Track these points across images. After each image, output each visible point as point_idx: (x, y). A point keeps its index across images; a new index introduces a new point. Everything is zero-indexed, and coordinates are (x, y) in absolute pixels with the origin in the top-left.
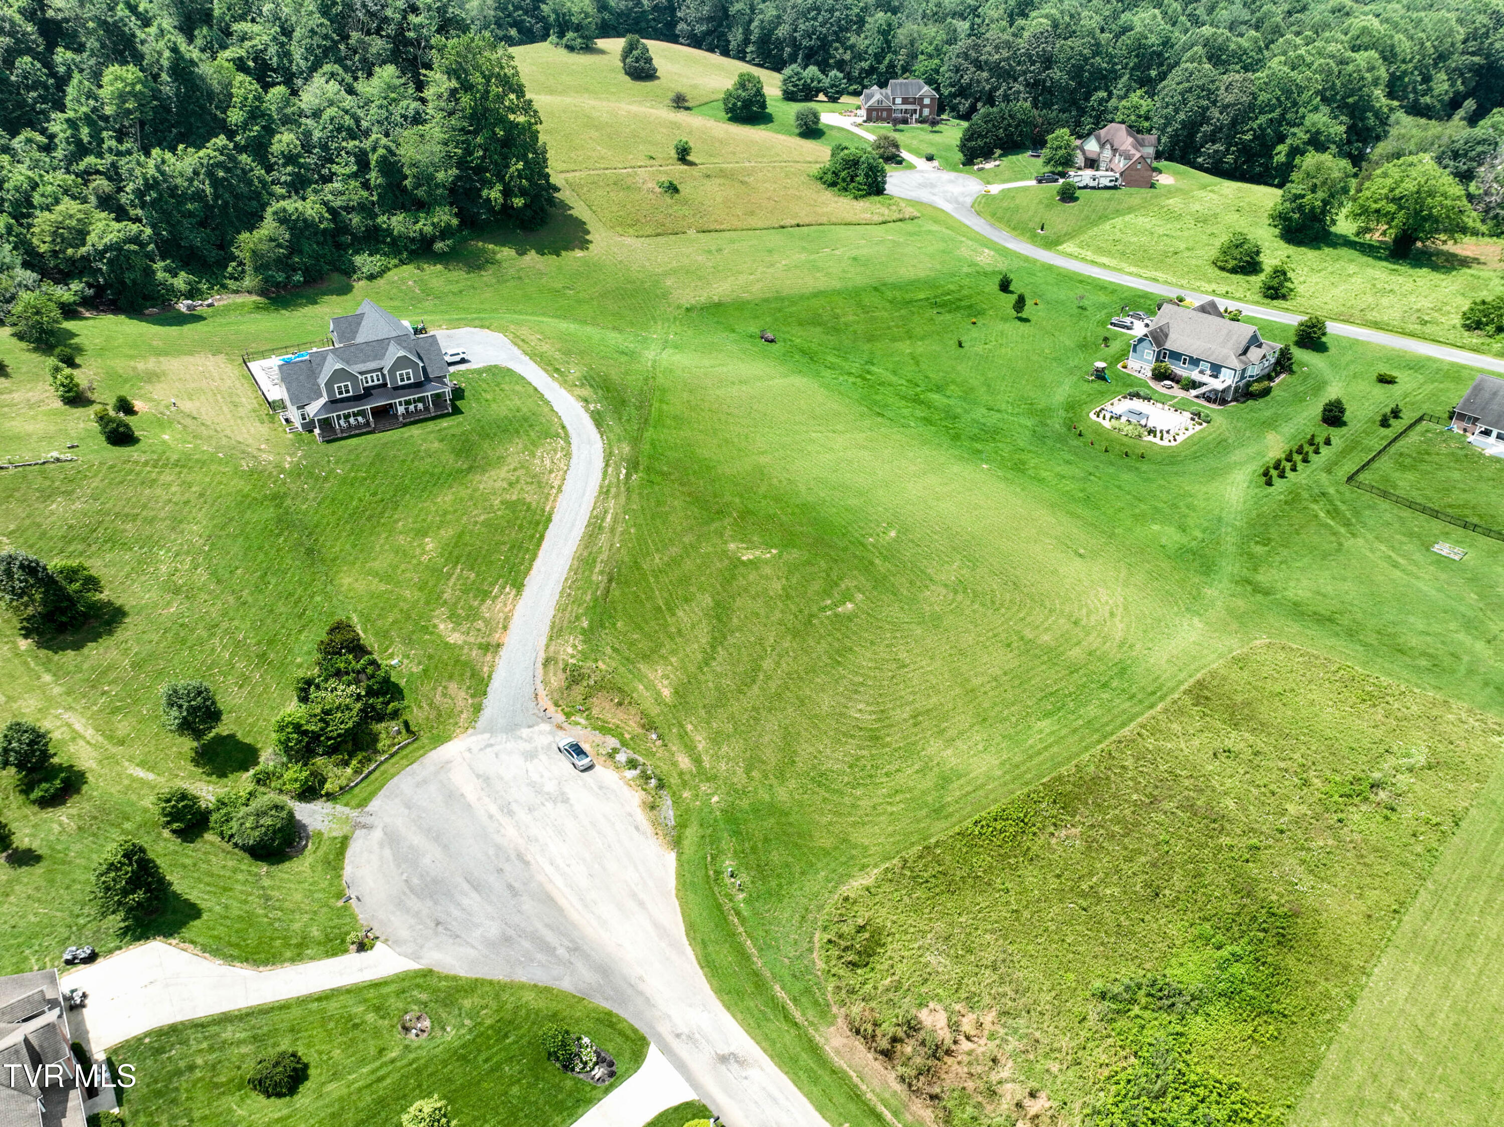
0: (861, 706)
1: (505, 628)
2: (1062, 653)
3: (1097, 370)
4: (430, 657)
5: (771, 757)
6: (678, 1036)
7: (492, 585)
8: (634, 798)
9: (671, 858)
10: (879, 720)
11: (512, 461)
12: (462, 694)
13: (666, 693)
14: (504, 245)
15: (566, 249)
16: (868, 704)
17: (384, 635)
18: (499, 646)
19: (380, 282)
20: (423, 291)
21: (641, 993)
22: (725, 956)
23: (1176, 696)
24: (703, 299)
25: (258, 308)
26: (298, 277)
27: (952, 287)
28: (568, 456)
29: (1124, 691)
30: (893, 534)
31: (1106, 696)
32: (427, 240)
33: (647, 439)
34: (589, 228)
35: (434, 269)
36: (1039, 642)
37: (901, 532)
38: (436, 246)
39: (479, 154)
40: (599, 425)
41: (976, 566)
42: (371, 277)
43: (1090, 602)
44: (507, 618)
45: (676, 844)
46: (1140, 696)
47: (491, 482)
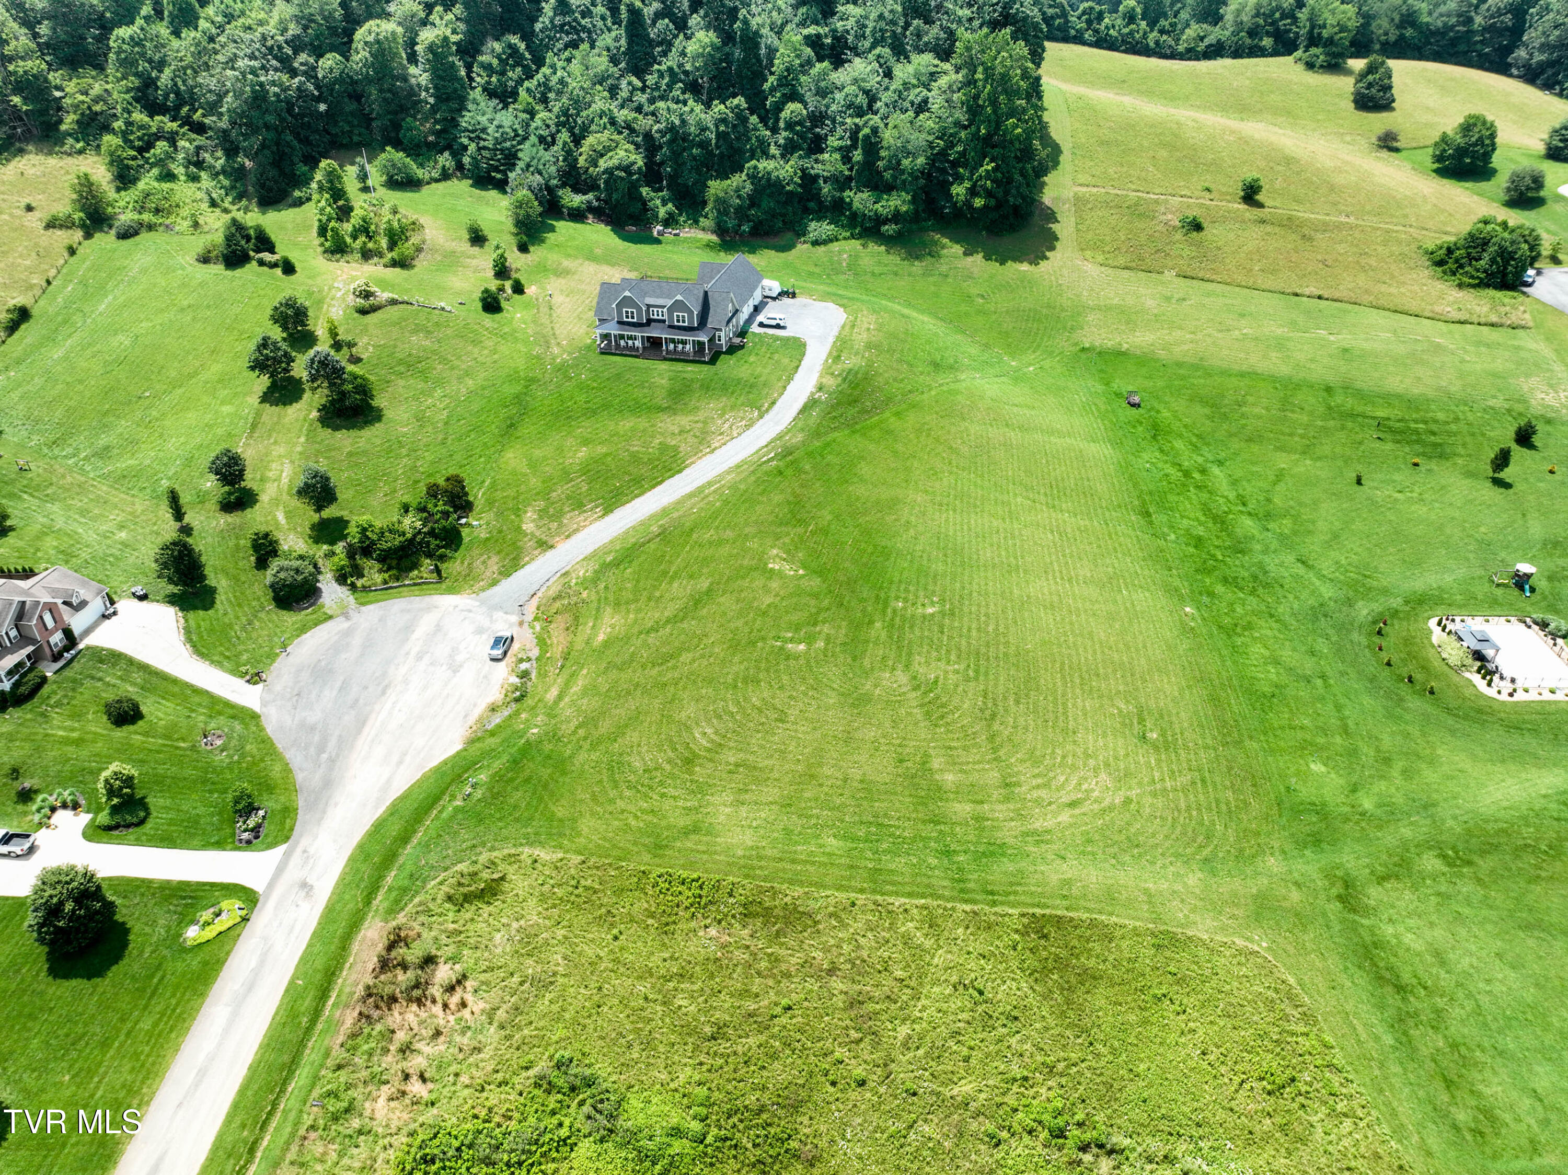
0: (709, 731)
1: (568, 537)
2: (947, 800)
3: (1517, 574)
4: (500, 532)
5: (605, 727)
6: (305, 851)
7: (591, 501)
8: (495, 695)
9: (458, 747)
10: (709, 750)
11: (701, 415)
12: (495, 568)
13: (601, 637)
14: (957, 242)
15: (1015, 259)
16: (716, 733)
17: (491, 503)
18: (552, 547)
19: (822, 249)
20: (849, 266)
21: (324, 812)
22: (395, 829)
23: (1010, 911)
24: (1110, 344)
25: (709, 246)
26: (745, 228)
27: (1441, 416)
28: (748, 427)
29: (960, 870)
30: (930, 610)
31: (933, 862)
32: (879, 220)
33: (829, 438)
34: (1058, 245)
35: (876, 249)
36: (937, 777)
37: (942, 613)
38: (885, 228)
39: (959, 148)
40: (802, 411)
41: (976, 679)
42: (816, 243)
43: (1062, 779)
44: (576, 531)
45: (471, 742)
46: (971, 885)
47: (669, 424)
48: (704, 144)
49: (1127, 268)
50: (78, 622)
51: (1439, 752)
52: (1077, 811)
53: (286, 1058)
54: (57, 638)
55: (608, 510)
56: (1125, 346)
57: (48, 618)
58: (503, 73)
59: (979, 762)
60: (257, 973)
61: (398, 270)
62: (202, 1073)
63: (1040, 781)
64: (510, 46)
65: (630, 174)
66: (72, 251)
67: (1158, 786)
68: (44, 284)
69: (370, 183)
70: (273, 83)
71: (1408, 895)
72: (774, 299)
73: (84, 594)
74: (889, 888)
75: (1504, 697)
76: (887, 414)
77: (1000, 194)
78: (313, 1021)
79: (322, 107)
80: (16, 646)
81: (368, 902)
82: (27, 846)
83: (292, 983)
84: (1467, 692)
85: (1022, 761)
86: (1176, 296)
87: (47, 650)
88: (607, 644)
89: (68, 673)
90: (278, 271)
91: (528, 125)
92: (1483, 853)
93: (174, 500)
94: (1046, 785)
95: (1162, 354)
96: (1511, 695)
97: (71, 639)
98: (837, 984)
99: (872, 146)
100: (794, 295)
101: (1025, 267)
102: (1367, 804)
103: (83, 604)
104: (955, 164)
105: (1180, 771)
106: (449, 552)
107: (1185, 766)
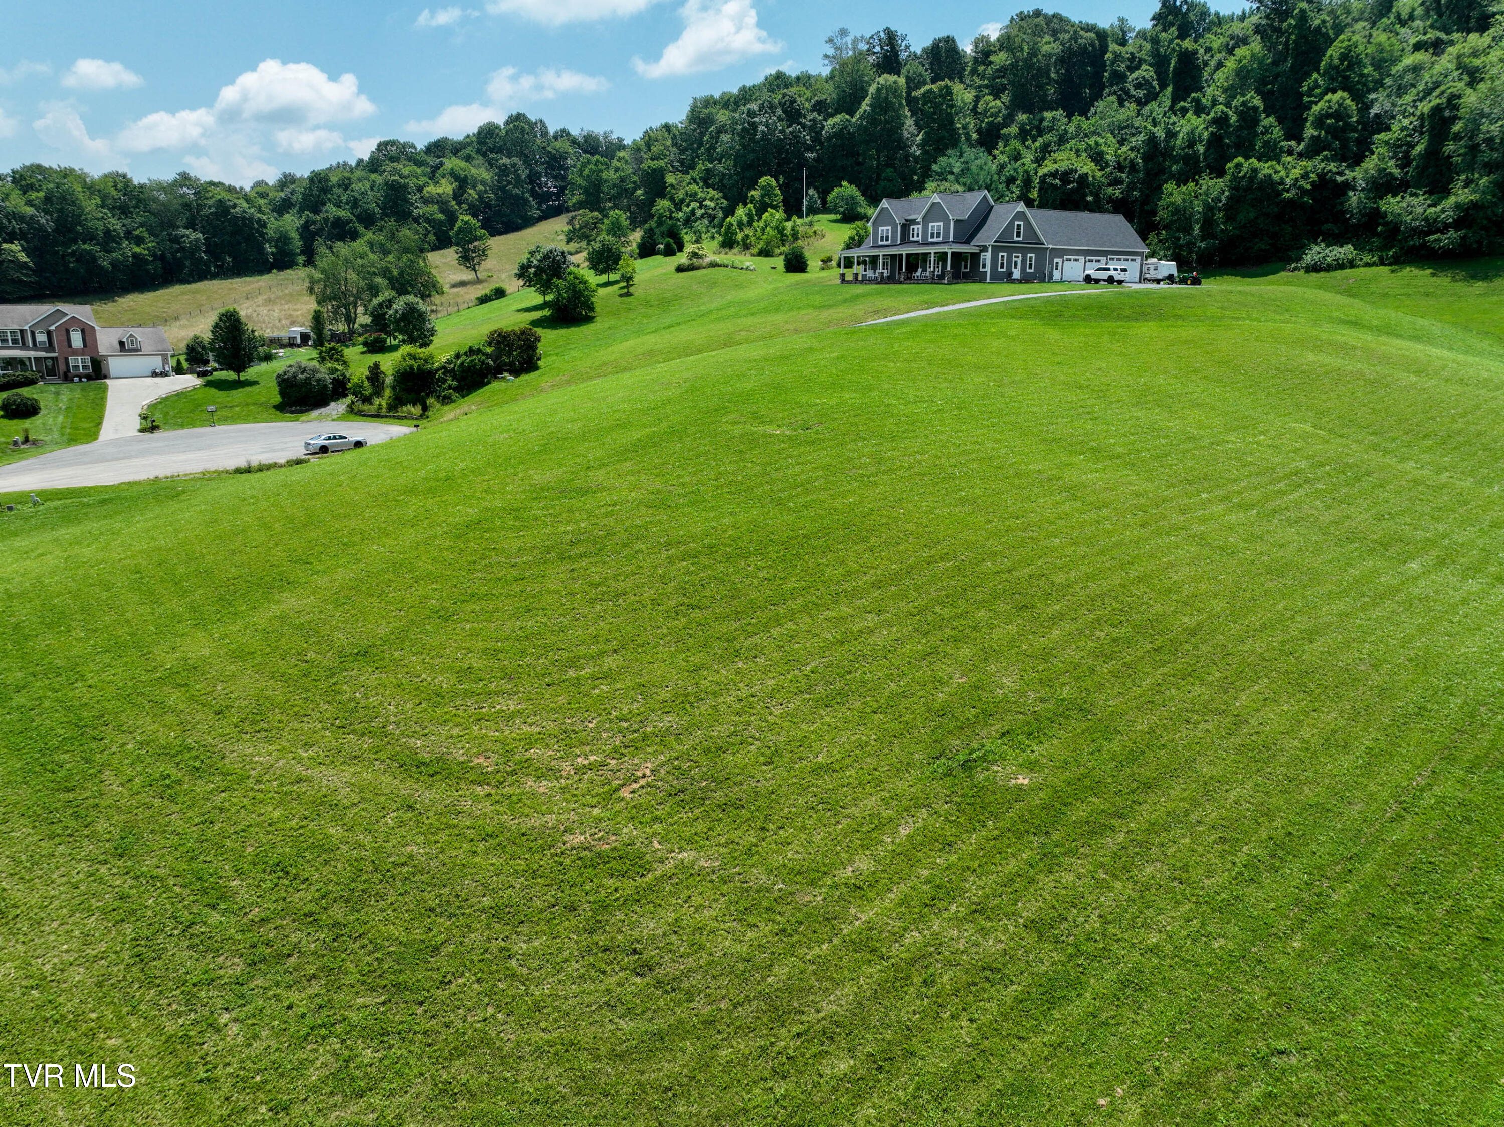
19: (1319, 275)
35: (1413, 273)
50: (115, 365)
54: (78, 362)
57: (77, 340)
61: (760, 258)
64: (1042, 119)
72: (1157, 281)
73: (144, 344)
80: (36, 349)
87: (62, 367)
89: (52, 386)
90: (662, 257)
91: (1003, 167)
97: (97, 371)
103: (137, 350)
105: (979, 910)
106: (455, 395)
107: (1028, 910)
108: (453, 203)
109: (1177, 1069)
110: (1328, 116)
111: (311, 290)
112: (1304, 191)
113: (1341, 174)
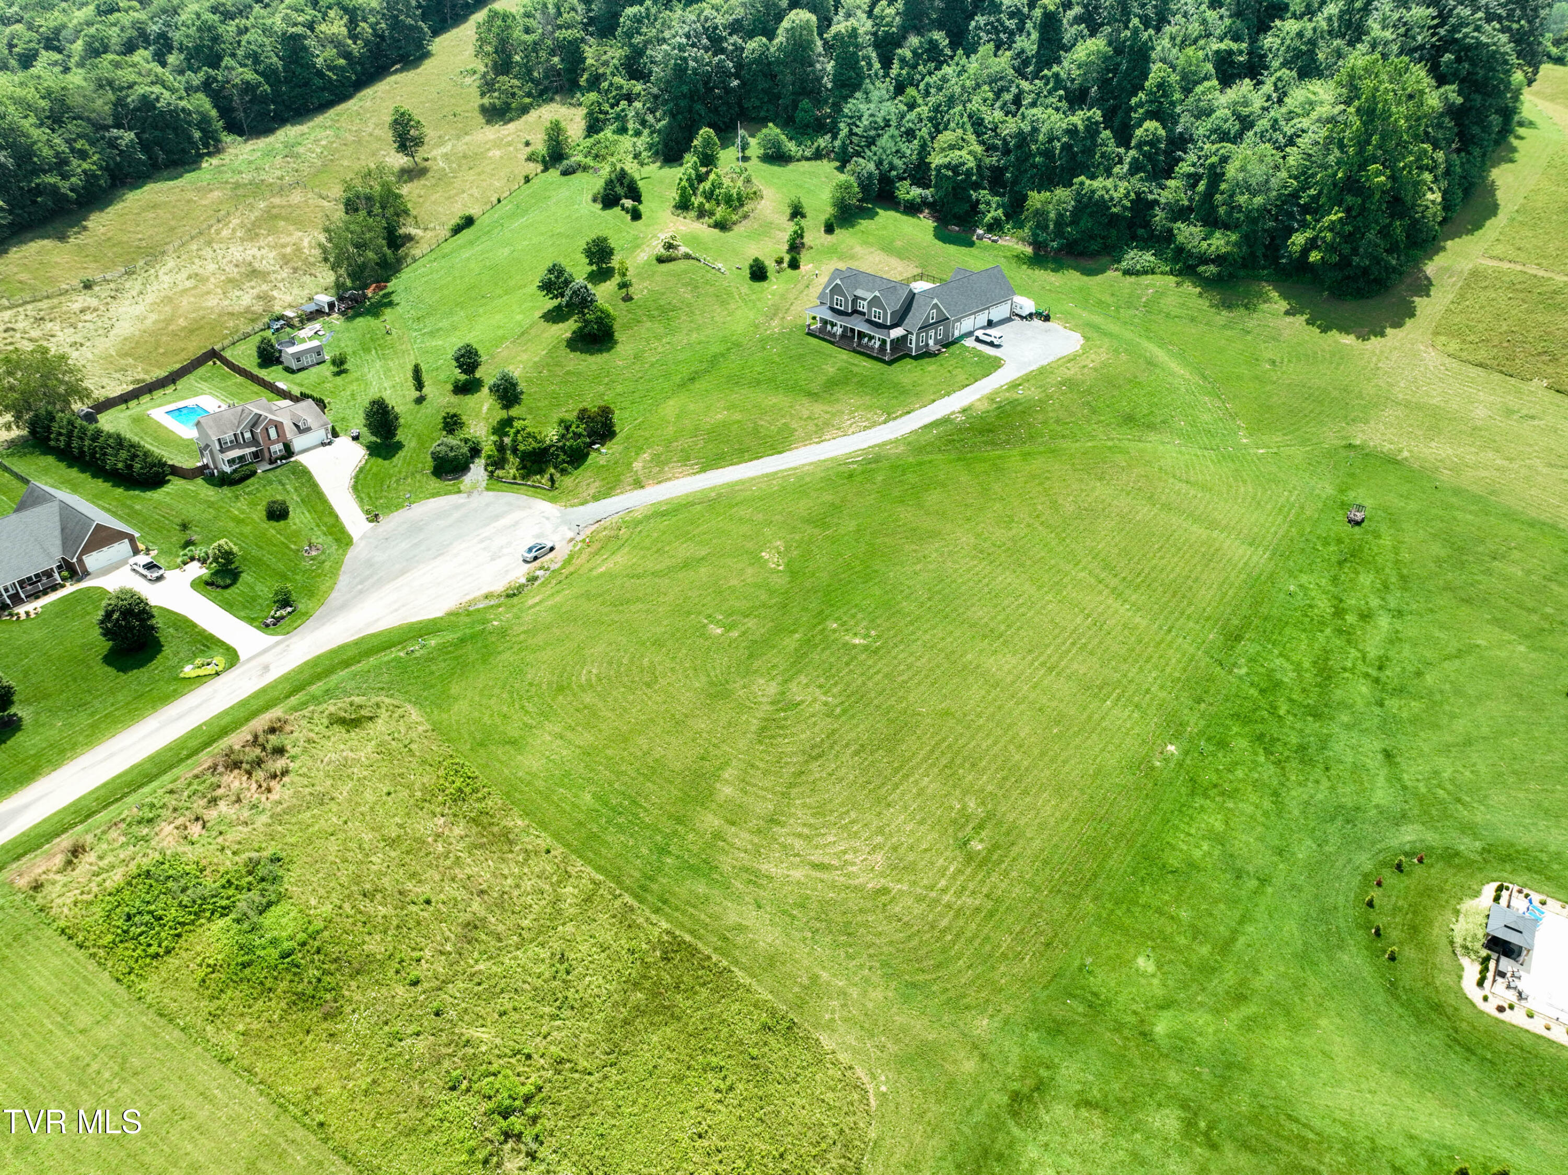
0: (595, 671)
1: (659, 482)
2: (706, 808)
4: (615, 463)
5: (538, 639)
6: (288, 646)
7: (697, 458)
8: (499, 586)
9: (439, 614)
11: (836, 407)
12: (593, 491)
13: (602, 569)
14: (1284, 298)
16: (597, 675)
18: (642, 487)
19: (1128, 279)
20: (1149, 301)
23: (662, 924)
24: (1387, 447)
25: (1024, 258)
26: (1054, 244)
28: (866, 428)
29: (659, 870)
30: (857, 641)
31: (644, 851)
32: (1204, 259)
33: (927, 458)
34: (1409, 323)
35: (1190, 289)
36: (718, 785)
37: (866, 648)
38: (1201, 269)
39: (1312, 192)
40: (926, 427)
41: (838, 717)
42: (1127, 272)
43: (831, 839)
44: (669, 479)
45: (450, 614)
46: (655, 887)
47: (805, 407)
48: (1048, 154)
49: (1480, 365)
50: (298, 443)
51: (1323, 1022)
52: (814, 874)
53: (155, 771)
54: (277, 448)
55: (703, 470)
56: (1406, 454)
57: (273, 433)
58: (914, 67)
59: (766, 789)
60: (191, 710)
61: (717, 231)
62: (112, 755)
63: (806, 831)
64: (931, 41)
65: (956, 173)
66: (527, 180)
67: (933, 894)
68: (495, 201)
69: (748, 153)
70: (695, 59)
71: (1097, 1135)
72: (1022, 317)
73: (311, 422)
74: (590, 855)
75: (1490, 1008)
76: (1015, 452)
77: (1346, 250)
78: (188, 757)
79: (735, 83)
80: (247, 444)
81: (288, 697)
82: (155, 575)
83: (200, 726)
84: (1441, 980)
85: (804, 805)
86: (1524, 412)
87: (267, 455)
88: (602, 575)
89: (270, 475)
90: (629, 217)
91: (903, 117)
92: (1245, 1145)
93: (417, 373)
94: (808, 838)
95: (1445, 475)
96: (1501, 1009)
97: (289, 452)
98: (476, 906)
99: (1216, 176)
100: (1047, 318)
101: (1349, 340)
102: (1162, 1027)
103: (308, 429)
104: (1305, 209)
105: (973, 892)
106: (570, 468)
107: (985, 890)
108: (350, 42)
109: (1018, 929)
110: (1146, 143)
111: (326, 260)
112: (1124, 208)
113: (1151, 192)
